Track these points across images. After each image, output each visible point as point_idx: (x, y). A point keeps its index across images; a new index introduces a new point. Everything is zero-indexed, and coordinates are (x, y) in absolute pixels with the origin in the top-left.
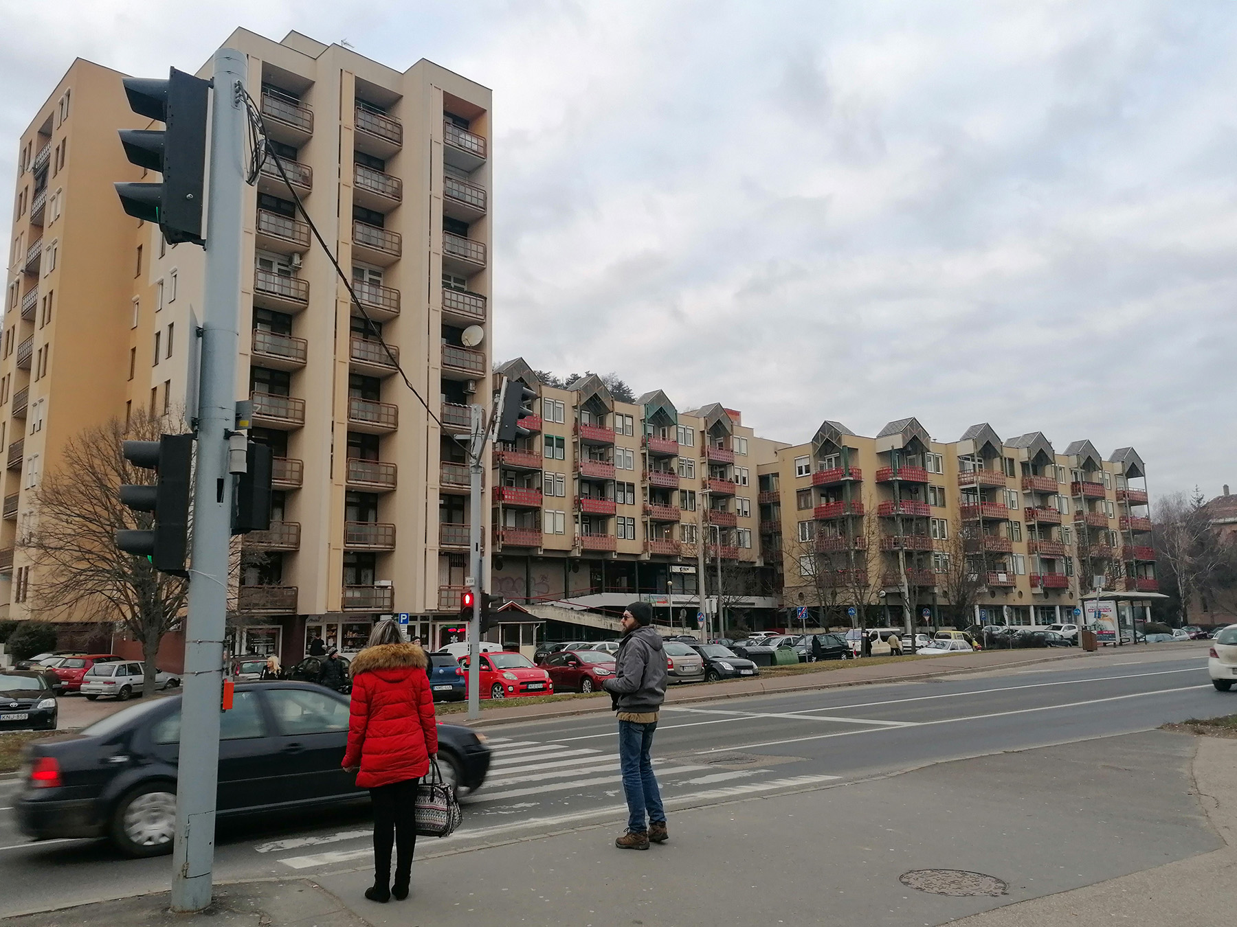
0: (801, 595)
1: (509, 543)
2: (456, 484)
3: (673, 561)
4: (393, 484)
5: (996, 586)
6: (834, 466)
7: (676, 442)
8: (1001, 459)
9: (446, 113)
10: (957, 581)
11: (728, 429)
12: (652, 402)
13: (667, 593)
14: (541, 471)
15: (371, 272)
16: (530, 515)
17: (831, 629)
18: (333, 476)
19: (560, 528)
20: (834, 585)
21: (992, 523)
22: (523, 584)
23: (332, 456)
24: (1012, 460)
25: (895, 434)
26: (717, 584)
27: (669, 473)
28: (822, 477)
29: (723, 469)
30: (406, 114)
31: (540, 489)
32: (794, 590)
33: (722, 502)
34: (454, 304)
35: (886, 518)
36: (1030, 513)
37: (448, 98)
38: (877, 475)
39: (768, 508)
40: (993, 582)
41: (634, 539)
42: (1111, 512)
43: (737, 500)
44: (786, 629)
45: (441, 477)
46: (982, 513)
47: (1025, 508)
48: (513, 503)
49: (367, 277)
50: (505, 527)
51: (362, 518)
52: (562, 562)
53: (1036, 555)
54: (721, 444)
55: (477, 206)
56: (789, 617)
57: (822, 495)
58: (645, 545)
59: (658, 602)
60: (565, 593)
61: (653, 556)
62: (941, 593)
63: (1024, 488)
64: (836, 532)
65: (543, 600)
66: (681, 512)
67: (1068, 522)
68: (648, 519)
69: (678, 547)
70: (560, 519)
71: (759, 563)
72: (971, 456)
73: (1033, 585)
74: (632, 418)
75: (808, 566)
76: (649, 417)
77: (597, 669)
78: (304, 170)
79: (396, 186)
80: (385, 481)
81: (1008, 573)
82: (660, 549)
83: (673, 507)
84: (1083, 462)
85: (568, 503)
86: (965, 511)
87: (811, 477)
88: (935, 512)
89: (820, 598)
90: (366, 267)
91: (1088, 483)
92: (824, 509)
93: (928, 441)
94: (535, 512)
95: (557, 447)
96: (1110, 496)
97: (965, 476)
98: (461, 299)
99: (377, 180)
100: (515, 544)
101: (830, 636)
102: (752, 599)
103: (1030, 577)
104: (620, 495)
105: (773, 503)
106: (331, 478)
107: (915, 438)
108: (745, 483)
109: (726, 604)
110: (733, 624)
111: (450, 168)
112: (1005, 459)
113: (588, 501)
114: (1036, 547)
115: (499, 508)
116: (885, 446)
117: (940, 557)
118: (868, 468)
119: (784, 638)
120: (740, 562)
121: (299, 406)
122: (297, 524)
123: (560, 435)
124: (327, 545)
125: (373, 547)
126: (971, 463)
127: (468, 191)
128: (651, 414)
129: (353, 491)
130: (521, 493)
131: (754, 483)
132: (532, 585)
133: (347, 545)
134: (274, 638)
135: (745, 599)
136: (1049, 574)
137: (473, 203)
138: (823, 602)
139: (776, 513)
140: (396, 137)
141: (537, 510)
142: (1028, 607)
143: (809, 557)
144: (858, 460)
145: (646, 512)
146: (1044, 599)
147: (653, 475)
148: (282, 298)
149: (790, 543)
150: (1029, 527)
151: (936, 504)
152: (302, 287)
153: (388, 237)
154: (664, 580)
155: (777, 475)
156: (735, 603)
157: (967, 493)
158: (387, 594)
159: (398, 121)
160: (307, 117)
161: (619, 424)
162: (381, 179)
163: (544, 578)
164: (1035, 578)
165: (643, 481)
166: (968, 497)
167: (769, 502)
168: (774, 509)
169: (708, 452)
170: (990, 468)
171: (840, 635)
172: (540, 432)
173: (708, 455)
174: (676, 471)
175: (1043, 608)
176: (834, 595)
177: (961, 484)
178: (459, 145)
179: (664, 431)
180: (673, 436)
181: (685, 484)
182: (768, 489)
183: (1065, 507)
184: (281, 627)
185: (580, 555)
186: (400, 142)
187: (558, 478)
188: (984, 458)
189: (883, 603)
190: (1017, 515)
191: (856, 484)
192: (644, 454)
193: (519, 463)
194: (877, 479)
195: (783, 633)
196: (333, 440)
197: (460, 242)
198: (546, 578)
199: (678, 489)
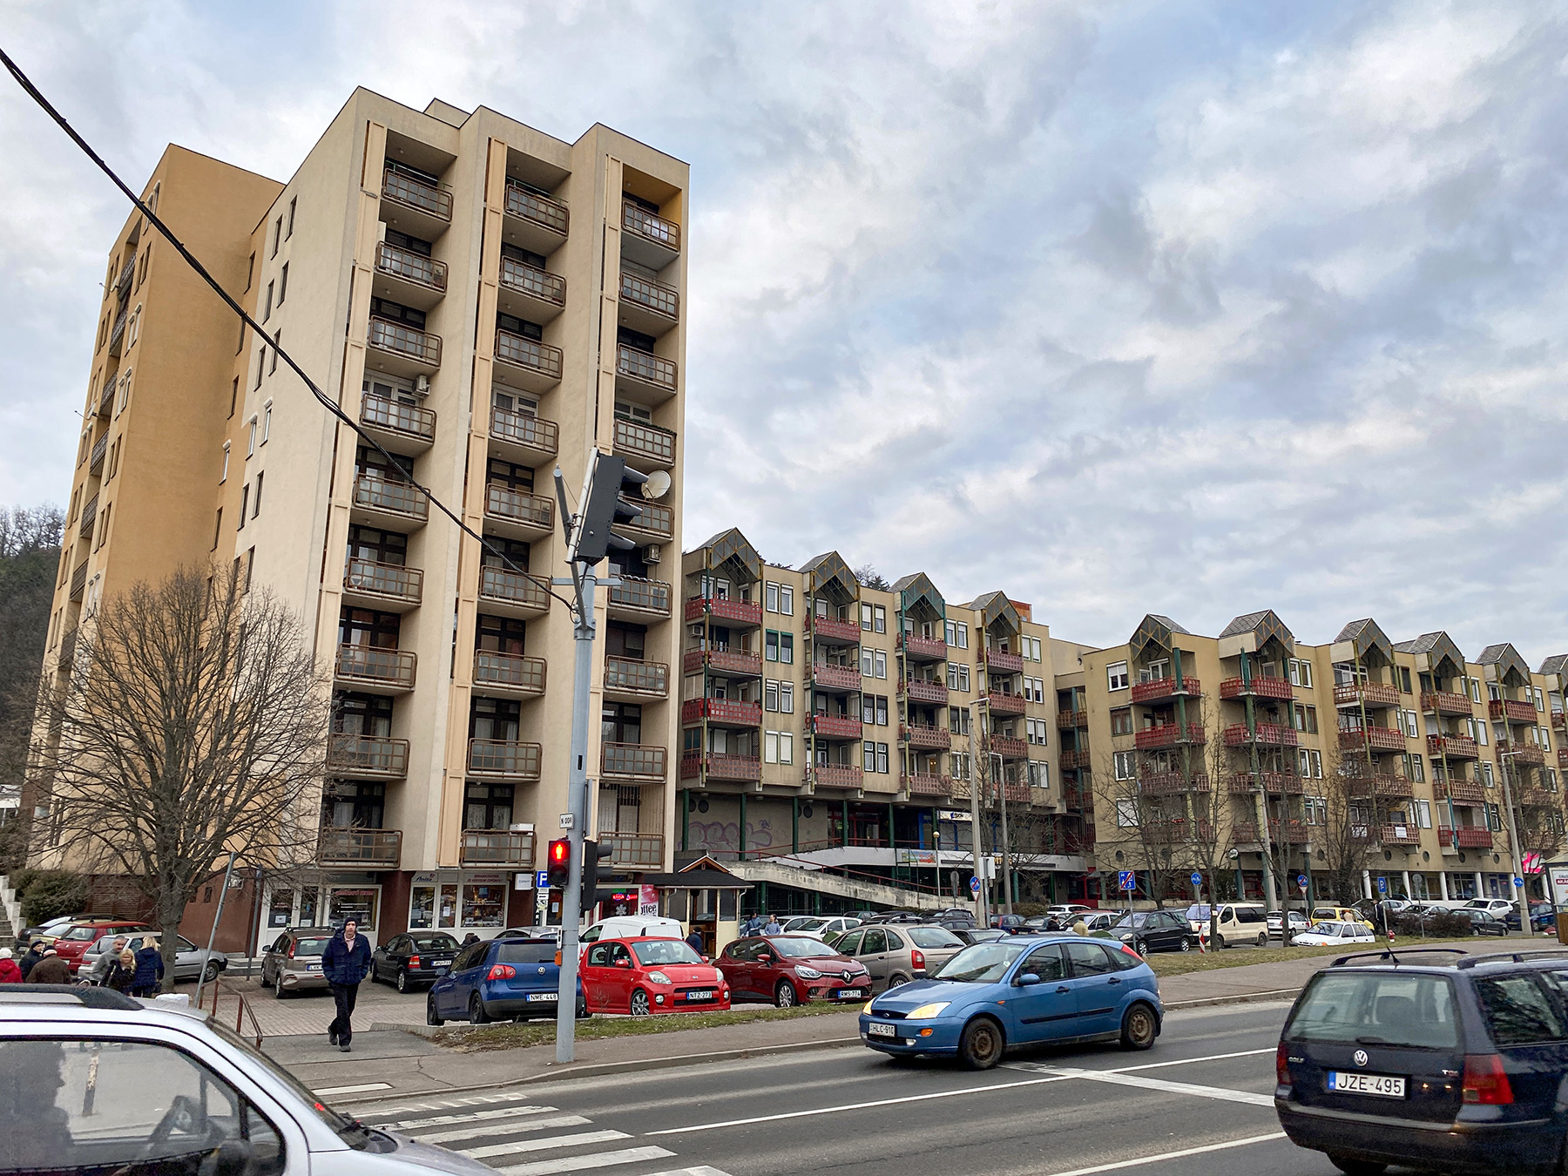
0: (1119, 855)
1: (716, 775)
2: (627, 687)
3: (941, 804)
4: (541, 687)
5: (1394, 845)
6: (1161, 676)
7: (944, 641)
8: (1392, 668)
9: (625, 194)
10: (1339, 837)
11: (1015, 625)
12: (910, 589)
13: (933, 849)
14: (761, 678)
15: (521, 401)
16: (745, 737)
17: (1164, 902)
18: (455, 675)
19: (786, 756)
20: (1170, 841)
21: (1384, 756)
22: (736, 833)
23: (454, 647)
24: (1406, 670)
25: (1245, 632)
26: (1001, 836)
27: (934, 684)
28: (1145, 690)
29: (1007, 680)
30: (575, 196)
31: (759, 702)
32: (1111, 847)
33: (1008, 725)
34: (631, 441)
35: (1235, 747)
36: (1434, 743)
37: (628, 172)
38: (1222, 689)
39: (1070, 734)
40: (1387, 838)
41: (887, 772)
42: (1546, 742)
43: (1028, 723)
44: (1099, 901)
45: (606, 677)
46: (1370, 742)
47: (1428, 736)
48: (721, 720)
49: (516, 407)
50: (711, 753)
51: (498, 734)
52: (787, 801)
53: (1446, 801)
54: (1004, 647)
55: (665, 312)
56: (1103, 885)
57: (1146, 716)
58: (903, 781)
59: (920, 861)
60: (793, 845)
61: (913, 796)
62: (1317, 852)
63: (1424, 708)
64: (1167, 766)
65: (761, 855)
66: (951, 736)
67: (1487, 755)
68: (905, 745)
69: (946, 784)
70: (786, 745)
71: (1060, 809)
72: (1351, 664)
73: (1443, 844)
74: (884, 609)
75: (1129, 814)
76: (906, 608)
77: (801, 968)
78: (436, 267)
79: (559, 288)
80: (529, 682)
81: (1409, 826)
82: (923, 788)
83: (940, 730)
84: (1503, 674)
85: (796, 722)
86: (1345, 739)
87: (1130, 691)
88: (1304, 740)
89: (1148, 859)
90: (516, 395)
91: (1513, 702)
92: (1149, 735)
93: (1290, 643)
94: (753, 733)
95: (782, 646)
96: (1544, 720)
97: (1344, 690)
98: (640, 434)
99: (532, 278)
100: (725, 776)
101: (1164, 914)
102: (1051, 859)
103: (1439, 831)
104: (867, 712)
105: (1078, 727)
106: (452, 677)
107: (1273, 638)
108: (1038, 699)
109: (1015, 865)
110: (1026, 893)
111: (631, 264)
112: (1398, 668)
113: (824, 719)
114: (1446, 790)
115: (703, 727)
116: (1232, 647)
117: (1312, 803)
118: (1209, 678)
119: (1099, 915)
120: (1034, 806)
121: (414, 579)
122: (406, 742)
123: (787, 631)
124: (442, 772)
125: (509, 776)
126: (1351, 673)
127: (654, 292)
128: (909, 604)
129: (484, 696)
130: (734, 707)
131: (1050, 698)
132: (748, 833)
133: (470, 772)
134: (370, 903)
135: (1040, 859)
136: (1465, 828)
137: (660, 307)
138: (1153, 865)
139: (1082, 741)
140: (560, 224)
141: (754, 731)
142: (1438, 874)
143: (1132, 800)
144: (1194, 666)
145: (903, 736)
146: (1461, 864)
147: (912, 685)
148: (398, 434)
149: (1105, 779)
150: (1433, 761)
151: (1304, 729)
152: (427, 419)
153: (545, 353)
154: (930, 830)
155: (1082, 689)
156: (1026, 864)
157: (1347, 715)
158: (527, 843)
159: (564, 204)
160: (445, 200)
161: (866, 617)
162: (539, 278)
163: (765, 824)
164: (1446, 833)
165: (899, 694)
166: (1348, 719)
167: (1072, 726)
168: (1079, 736)
169: (988, 657)
170: (1377, 681)
171: (1177, 911)
172: (759, 626)
173: (988, 661)
174: (944, 681)
175: (1456, 875)
176: (1167, 854)
177: (1337, 702)
178: (643, 233)
179: (927, 628)
180: (940, 634)
181: (956, 699)
182: (1071, 708)
183: (1483, 735)
184: (380, 887)
185: (813, 794)
186: (566, 231)
187: (784, 687)
188: (1368, 667)
189: (1234, 866)
190: (1417, 746)
191: (1193, 700)
192: (900, 658)
193: (731, 667)
194: (1222, 694)
195: (1095, 908)
196: (456, 624)
197: (642, 359)
198: (767, 824)
199: (946, 706)
